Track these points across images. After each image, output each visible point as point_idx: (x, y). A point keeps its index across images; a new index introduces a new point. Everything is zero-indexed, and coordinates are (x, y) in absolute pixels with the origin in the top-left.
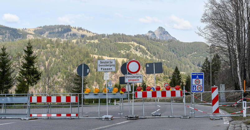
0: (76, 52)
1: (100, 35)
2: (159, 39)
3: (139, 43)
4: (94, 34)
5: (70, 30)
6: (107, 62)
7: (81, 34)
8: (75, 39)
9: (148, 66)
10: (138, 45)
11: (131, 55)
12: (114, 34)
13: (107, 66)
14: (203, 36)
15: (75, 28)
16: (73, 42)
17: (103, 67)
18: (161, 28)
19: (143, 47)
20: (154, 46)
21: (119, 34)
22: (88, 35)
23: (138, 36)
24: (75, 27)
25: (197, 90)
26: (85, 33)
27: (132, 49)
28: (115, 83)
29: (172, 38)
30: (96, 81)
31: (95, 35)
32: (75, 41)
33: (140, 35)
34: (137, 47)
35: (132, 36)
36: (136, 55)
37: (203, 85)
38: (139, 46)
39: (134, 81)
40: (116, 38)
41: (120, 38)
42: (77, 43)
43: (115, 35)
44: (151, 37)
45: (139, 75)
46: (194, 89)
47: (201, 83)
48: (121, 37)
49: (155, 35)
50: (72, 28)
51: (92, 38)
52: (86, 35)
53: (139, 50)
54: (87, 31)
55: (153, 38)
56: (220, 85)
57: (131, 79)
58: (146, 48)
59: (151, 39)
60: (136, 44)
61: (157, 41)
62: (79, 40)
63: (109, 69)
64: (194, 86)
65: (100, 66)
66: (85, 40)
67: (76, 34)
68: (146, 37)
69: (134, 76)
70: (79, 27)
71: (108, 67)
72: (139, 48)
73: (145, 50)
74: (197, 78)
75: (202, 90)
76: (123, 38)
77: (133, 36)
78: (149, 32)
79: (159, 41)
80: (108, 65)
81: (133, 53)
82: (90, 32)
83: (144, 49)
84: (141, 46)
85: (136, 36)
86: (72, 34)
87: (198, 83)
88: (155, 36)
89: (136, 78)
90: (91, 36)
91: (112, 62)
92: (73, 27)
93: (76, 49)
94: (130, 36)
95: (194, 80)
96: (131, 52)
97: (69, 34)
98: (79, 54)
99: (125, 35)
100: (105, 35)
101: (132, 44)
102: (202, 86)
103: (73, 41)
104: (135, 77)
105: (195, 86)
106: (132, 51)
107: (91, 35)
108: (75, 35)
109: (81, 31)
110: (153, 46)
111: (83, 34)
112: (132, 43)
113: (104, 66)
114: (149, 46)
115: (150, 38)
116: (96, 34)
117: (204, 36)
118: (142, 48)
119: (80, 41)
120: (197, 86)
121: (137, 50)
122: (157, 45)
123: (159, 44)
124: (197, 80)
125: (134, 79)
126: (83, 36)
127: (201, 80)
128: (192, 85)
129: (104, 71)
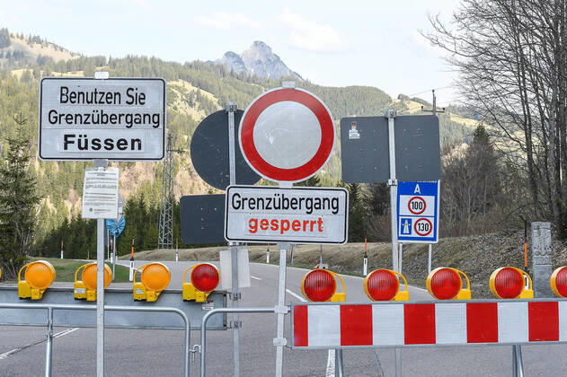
0: (20, 103)
1: (91, 58)
2: (255, 76)
3: (199, 85)
4: (72, 55)
5: (8, 43)
6: (111, 97)
7: (38, 54)
8: (21, 66)
9: (354, 133)
10: (196, 89)
11: (177, 117)
12: (128, 57)
13: (104, 119)
14: (448, 46)
15: (22, 38)
16: (15, 76)
17: (77, 130)
18: (259, 45)
19: (210, 96)
20: (239, 94)
21: (145, 59)
22: (58, 57)
23: (196, 66)
24: (20, 35)
25: (414, 234)
26: (47, 52)
27: (180, 101)
28: (128, 194)
29: (289, 74)
30: (75, 189)
31: (76, 57)
32: (19, 73)
33: (203, 64)
34: (191, 96)
35: (180, 64)
36: (190, 117)
37: (435, 217)
38: (198, 93)
39: (290, 235)
40: (135, 68)
41: (147, 69)
42: (26, 78)
43: (131, 62)
44: (232, 70)
45: (321, 194)
46: (406, 230)
47: (430, 211)
48: (150, 67)
49: (242, 63)
50: (12, 36)
51: (69, 66)
52: (52, 59)
53: (198, 104)
54: (55, 47)
55: (238, 71)
56: (534, 224)
57: (271, 215)
58: (217, 100)
59: (232, 74)
60: (189, 87)
61: (248, 81)
62: (32, 71)
63: (122, 144)
64: (403, 221)
65: (58, 119)
66: (47, 70)
67: (22, 53)
68: (220, 69)
69: (290, 195)
70: (32, 36)
71: (117, 132)
72: (198, 99)
73: (215, 103)
74: (417, 194)
75: (431, 235)
76: (154, 68)
77: (183, 64)
78: (228, 54)
79: (254, 80)
80: (113, 119)
81: (182, 111)
82: (62, 50)
83: (211, 102)
84: (203, 92)
85: (189, 66)
86: (12, 54)
87: (419, 211)
88: (244, 67)
89: (300, 215)
90: (66, 61)
91: (141, 99)
92: (15, 35)
93: (21, 95)
94: (174, 65)
95: (405, 199)
96: (175, 108)
97: (5, 54)
98: (31, 110)
99: (160, 61)
100: (104, 58)
101: (178, 88)
102: (432, 220)
103: (14, 72)
104: (293, 203)
105: (410, 221)
106: (178, 107)
107: (67, 58)
108: (19, 55)
109: (37, 46)
110: (236, 95)
111: (43, 55)
112: (180, 83)
113: (86, 120)
114: (226, 94)
115: (230, 70)
116: (79, 55)
117: (452, 48)
118: (207, 101)
119: (34, 73)
120: (414, 220)
121: (191, 105)
122: (249, 93)
123: (253, 88)
124: (414, 201)
125: (290, 215)
126: (42, 61)
127: (429, 200)
128: (398, 216)
129: (84, 154)
